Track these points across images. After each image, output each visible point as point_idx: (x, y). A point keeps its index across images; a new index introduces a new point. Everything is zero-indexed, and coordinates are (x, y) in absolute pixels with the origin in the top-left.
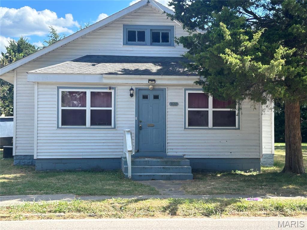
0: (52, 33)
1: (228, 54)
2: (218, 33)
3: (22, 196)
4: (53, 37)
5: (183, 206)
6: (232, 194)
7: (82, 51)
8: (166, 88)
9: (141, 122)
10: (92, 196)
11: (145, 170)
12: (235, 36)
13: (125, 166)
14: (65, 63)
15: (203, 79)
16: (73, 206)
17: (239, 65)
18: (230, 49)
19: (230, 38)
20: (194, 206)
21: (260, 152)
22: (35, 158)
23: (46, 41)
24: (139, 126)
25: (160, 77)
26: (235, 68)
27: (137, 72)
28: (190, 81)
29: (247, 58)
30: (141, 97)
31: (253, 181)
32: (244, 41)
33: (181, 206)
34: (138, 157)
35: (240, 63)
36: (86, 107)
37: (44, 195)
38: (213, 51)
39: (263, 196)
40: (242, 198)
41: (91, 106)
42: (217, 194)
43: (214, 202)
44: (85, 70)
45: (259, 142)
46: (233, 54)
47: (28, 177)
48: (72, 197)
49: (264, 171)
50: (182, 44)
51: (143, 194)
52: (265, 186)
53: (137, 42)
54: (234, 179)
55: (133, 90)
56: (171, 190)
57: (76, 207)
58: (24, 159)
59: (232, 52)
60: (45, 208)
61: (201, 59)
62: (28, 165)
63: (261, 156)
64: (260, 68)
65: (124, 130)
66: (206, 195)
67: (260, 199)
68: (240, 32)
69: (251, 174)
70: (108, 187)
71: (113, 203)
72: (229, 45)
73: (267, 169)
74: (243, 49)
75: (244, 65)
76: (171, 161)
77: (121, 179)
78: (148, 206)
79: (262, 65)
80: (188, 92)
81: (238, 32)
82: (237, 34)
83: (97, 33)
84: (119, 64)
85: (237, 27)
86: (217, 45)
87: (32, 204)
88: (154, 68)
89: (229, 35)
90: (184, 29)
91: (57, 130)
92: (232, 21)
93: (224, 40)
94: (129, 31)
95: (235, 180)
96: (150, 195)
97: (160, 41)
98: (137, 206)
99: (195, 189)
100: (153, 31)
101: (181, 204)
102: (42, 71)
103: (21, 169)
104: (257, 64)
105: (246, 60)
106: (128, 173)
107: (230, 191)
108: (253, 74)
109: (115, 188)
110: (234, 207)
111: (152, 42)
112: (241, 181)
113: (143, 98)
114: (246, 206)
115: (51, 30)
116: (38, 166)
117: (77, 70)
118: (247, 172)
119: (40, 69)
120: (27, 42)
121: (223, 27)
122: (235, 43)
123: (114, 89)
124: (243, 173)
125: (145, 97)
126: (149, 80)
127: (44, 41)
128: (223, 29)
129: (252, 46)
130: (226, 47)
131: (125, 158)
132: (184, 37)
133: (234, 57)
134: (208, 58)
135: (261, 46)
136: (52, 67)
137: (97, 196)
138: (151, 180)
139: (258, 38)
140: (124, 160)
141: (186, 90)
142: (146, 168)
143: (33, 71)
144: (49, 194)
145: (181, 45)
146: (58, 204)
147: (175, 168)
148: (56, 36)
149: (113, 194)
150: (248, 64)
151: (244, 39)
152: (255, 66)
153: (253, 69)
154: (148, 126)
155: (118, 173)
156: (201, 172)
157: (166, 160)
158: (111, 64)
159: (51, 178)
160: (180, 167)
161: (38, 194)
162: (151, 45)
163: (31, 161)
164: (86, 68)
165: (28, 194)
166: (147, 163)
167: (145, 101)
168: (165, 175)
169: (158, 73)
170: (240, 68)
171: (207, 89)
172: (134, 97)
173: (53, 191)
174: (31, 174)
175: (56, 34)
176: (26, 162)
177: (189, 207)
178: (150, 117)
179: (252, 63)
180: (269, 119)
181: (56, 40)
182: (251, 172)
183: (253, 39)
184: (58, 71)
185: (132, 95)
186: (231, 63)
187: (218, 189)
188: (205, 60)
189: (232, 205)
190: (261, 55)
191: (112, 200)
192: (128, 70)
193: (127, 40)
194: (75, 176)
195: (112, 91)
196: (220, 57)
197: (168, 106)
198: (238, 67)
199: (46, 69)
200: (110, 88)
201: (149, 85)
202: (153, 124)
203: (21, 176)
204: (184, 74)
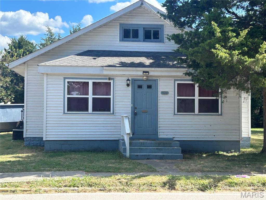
0: (48, 32)
1: (218, 49)
2: (209, 31)
3: (38, 172)
4: (49, 35)
5: (181, 182)
6: (221, 172)
7: (84, 46)
8: (158, 79)
9: (136, 108)
10: (99, 173)
11: (141, 150)
12: (224, 33)
13: (123, 147)
14: (69, 57)
15: (191, 70)
16: (85, 181)
17: (228, 59)
18: (220, 45)
19: (220, 35)
20: (191, 182)
21: (239, 136)
22: (44, 139)
23: (43, 39)
24: (134, 111)
25: (153, 69)
26: (225, 61)
27: (132, 65)
28: (180, 73)
29: (235, 52)
30: (136, 87)
31: (237, 160)
32: (232, 38)
33: (179, 181)
34: (134, 139)
35: (229, 57)
36: (88, 95)
37: (57, 172)
38: (205, 46)
39: (249, 173)
40: (232, 175)
41: (93, 95)
42: (208, 171)
43: (208, 179)
44: (88, 63)
45: (239, 127)
46: (222, 49)
47: (39, 156)
48: (82, 174)
49: (244, 152)
50: (173, 40)
51: (143, 172)
52: (249, 165)
53: (131, 39)
54: (219, 158)
55: (130, 81)
56: (167, 168)
57: (88, 182)
58: (33, 141)
59: (222, 48)
60: (61, 183)
61: (194, 53)
62: (37, 146)
63: (241, 139)
64: (246, 62)
65: (123, 115)
66: (199, 172)
67: (247, 177)
68: (228, 29)
69: (232, 154)
70: (111, 165)
71: (120, 179)
72: (219, 41)
73: (245, 150)
74: (231, 45)
75: (232, 58)
76: (164, 143)
77: (121, 158)
78: (151, 182)
79: (249, 58)
80: (177, 82)
81: (226, 30)
82: (226, 31)
83: (97, 30)
84: (117, 58)
85: (226, 25)
86: (209, 41)
87: (49, 179)
88: (148, 62)
89: (219, 33)
90: (175, 27)
91: (63, 115)
92: (221, 20)
93: (215, 36)
94: (124, 29)
95: (220, 160)
96: (149, 172)
97: (152, 39)
98: (141, 182)
99: (187, 167)
100: (146, 30)
101: (180, 179)
102: (50, 64)
103: (31, 149)
104: (244, 57)
105: (234, 54)
106: (126, 153)
107: (218, 169)
108: (241, 67)
109: (118, 166)
110: (226, 183)
111: (144, 39)
112: (226, 160)
113: (138, 88)
114: (236, 182)
115: (47, 30)
116: (47, 146)
117: (80, 63)
118: (228, 153)
119: (48, 62)
120: (26, 39)
121: (214, 25)
122: (224, 39)
123: (113, 79)
124: (225, 154)
125: (140, 87)
126: (144, 72)
127: (41, 38)
128: (214, 28)
129: (239, 42)
130: (216, 43)
131: (123, 140)
132: (175, 34)
133: (224, 52)
134: (201, 53)
135: (246, 42)
136: (59, 61)
137: (103, 173)
138: (147, 159)
139: (245, 35)
140: (122, 142)
141: (175, 80)
142: (142, 149)
143: (43, 64)
144: (62, 171)
145: (173, 42)
146: (72, 179)
147: (167, 149)
148: (51, 35)
149: (117, 171)
150: (235, 58)
151: (232, 35)
152: (242, 59)
153: (240, 62)
154: (142, 112)
155: (117, 153)
156: (188, 153)
157: (158, 142)
158: (110, 57)
159: (60, 157)
160: (172, 148)
161: (52, 171)
162: (144, 41)
163: (39, 142)
164: (88, 61)
165: (43, 171)
166: (142, 144)
167: (140, 90)
168: (158, 155)
169: (151, 66)
170: (229, 61)
171: (196, 79)
172: (130, 87)
173: (64, 169)
174: (41, 153)
175: (51, 33)
176: (35, 143)
177: (186, 183)
178: (144, 104)
179: (239, 56)
180: (246, 106)
181: (51, 38)
182: (232, 153)
183: (240, 36)
184: (65, 64)
185: (128, 85)
186: (221, 58)
187: (208, 167)
188: (198, 54)
189: (224, 181)
190: (247, 50)
191: (119, 176)
192: (125, 63)
193: (123, 38)
194: (80, 156)
195: (112, 81)
196: (212, 52)
197: (160, 95)
198: (227, 60)
199: (54, 62)
200: (109, 79)
201: (143, 76)
202: (146, 110)
203: (33, 155)
204: (174, 66)
